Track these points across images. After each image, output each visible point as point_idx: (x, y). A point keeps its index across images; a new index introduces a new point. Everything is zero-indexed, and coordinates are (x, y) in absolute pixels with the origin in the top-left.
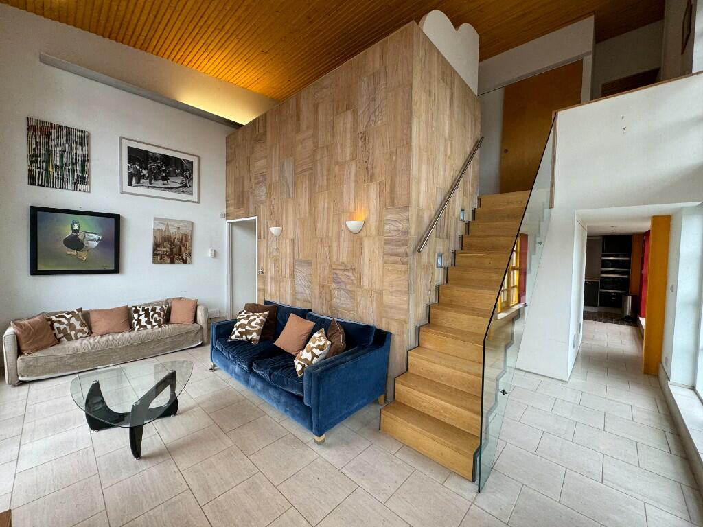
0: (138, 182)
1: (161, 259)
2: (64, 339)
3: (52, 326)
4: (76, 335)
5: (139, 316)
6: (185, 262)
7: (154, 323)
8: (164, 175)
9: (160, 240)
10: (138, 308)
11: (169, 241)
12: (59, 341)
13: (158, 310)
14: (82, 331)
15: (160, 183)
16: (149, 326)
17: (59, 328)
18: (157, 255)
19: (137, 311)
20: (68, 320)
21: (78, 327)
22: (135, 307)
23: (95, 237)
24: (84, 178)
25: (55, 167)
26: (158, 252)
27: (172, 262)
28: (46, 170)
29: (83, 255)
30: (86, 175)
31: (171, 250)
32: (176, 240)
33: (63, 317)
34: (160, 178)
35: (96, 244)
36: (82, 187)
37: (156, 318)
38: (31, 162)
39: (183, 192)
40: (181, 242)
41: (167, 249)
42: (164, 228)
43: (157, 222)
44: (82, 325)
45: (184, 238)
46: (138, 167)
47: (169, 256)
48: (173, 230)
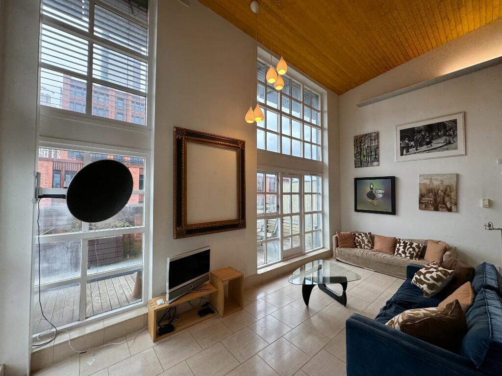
0: (408, 151)
1: (426, 207)
2: (359, 247)
3: (355, 238)
4: (364, 246)
5: (400, 246)
6: (450, 210)
7: (407, 255)
8: (428, 140)
9: (424, 191)
10: (401, 241)
11: (432, 193)
12: (356, 247)
13: (414, 246)
14: (367, 245)
15: (425, 148)
16: (403, 255)
17: (357, 240)
18: (423, 203)
19: (400, 243)
20: (362, 237)
21: (366, 243)
22: (400, 239)
23: (381, 191)
24: (376, 158)
25: (364, 156)
26: (423, 201)
27: (436, 209)
28: (361, 159)
29: (375, 202)
30: (377, 157)
31: (435, 200)
32: (440, 191)
33: (361, 235)
34: (425, 143)
35: (381, 195)
36: (375, 163)
37: (410, 251)
38: (355, 157)
39: (447, 149)
40: (445, 193)
41: (432, 199)
42: (428, 182)
43: (422, 178)
44: (369, 242)
45: (448, 189)
46: (407, 142)
47: (433, 205)
48: (436, 183)
